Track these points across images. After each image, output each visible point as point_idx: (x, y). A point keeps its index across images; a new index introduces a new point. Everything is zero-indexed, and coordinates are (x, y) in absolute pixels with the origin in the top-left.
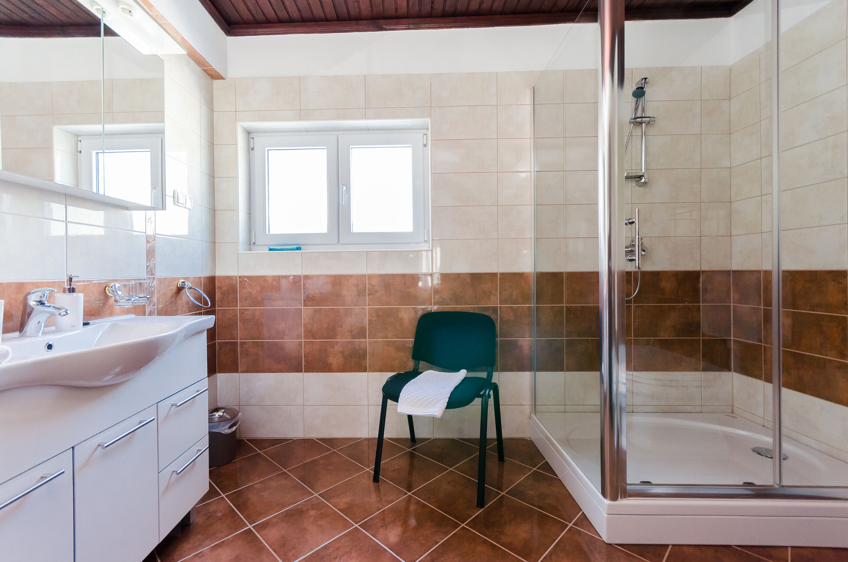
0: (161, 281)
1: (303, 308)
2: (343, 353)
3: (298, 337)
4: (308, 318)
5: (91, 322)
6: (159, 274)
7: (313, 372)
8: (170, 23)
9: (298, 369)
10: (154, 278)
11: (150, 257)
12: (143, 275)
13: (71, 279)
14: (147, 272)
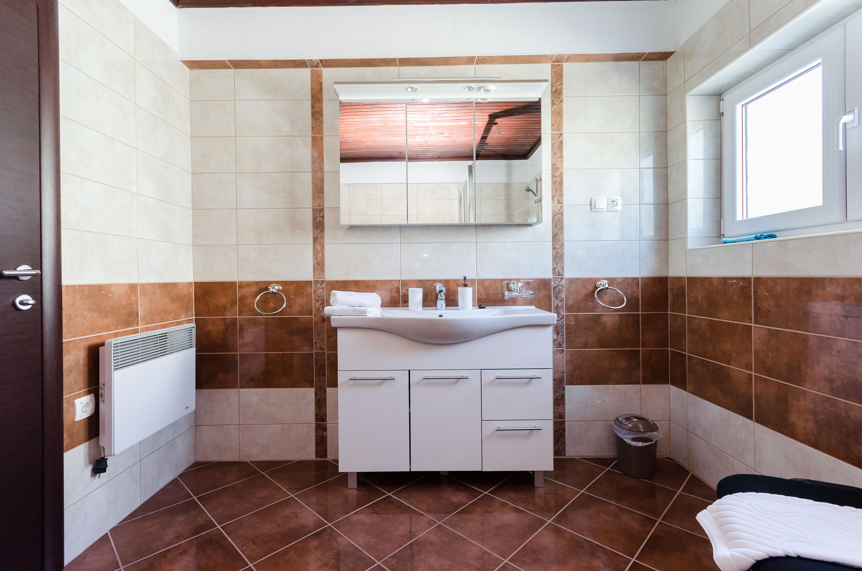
0: (571, 281)
1: (753, 325)
2: (814, 413)
3: (748, 367)
4: (760, 341)
5: (486, 307)
6: (569, 273)
7: (767, 426)
8: (569, 54)
9: (746, 413)
10: (562, 279)
11: (556, 261)
12: (549, 275)
13: (465, 278)
14: (553, 273)
